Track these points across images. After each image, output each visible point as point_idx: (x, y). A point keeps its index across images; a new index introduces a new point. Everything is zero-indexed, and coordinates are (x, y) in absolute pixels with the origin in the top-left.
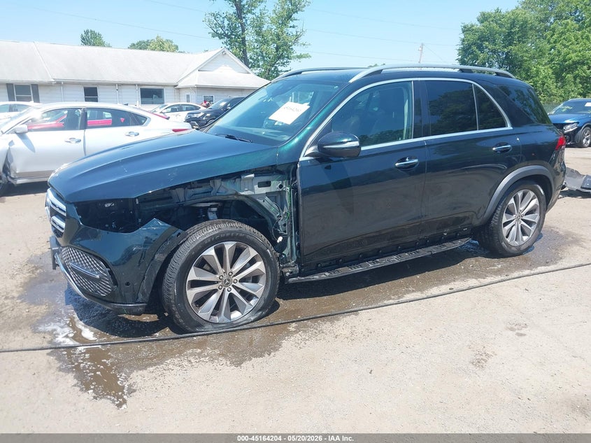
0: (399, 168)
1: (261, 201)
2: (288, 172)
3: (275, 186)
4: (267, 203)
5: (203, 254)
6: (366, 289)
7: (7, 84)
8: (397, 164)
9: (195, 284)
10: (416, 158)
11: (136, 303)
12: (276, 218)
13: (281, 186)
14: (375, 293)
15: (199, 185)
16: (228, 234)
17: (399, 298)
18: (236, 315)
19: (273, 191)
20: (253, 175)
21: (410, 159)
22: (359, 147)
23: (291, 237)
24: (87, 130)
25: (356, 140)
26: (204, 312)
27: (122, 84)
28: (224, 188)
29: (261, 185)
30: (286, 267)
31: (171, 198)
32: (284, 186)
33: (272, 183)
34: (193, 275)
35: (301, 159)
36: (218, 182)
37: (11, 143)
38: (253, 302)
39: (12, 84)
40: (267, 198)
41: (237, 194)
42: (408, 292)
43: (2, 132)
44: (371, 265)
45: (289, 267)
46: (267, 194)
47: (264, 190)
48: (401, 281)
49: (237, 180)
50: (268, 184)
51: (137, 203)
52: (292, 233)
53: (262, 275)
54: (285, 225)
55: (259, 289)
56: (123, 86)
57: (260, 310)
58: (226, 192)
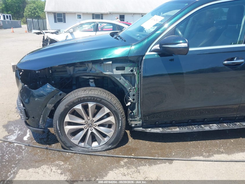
0: (226, 65)
1: (118, 79)
2: (138, 62)
3: (127, 70)
4: (122, 80)
5: (74, 107)
6: (189, 143)
7: (92, 14)
8: (226, 62)
9: (70, 124)
10: (243, 59)
11: (38, 128)
12: (128, 90)
13: (132, 71)
14: (194, 148)
15: (81, 65)
16: (89, 98)
17: (208, 157)
18: (95, 144)
19: (125, 73)
20: (111, 62)
21: (238, 59)
22: (187, 48)
23: (138, 103)
24: (97, 32)
25: (186, 42)
26: (75, 140)
27: (135, 14)
28: (94, 68)
29: (118, 69)
30: (134, 121)
31: (66, 71)
32: (134, 71)
33: (126, 68)
34: (67, 119)
35: (148, 53)
36: (90, 65)
37: (67, 37)
38: (106, 139)
39: (94, 14)
40: (122, 77)
41: (102, 73)
42: (219, 152)
43: (65, 32)
44: (195, 129)
45: (136, 121)
46: (122, 75)
47: (120, 72)
48: (218, 141)
49: (102, 64)
50: (123, 69)
51: (51, 72)
52: (138, 101)
53: (113, 124)
54: (134, 95)
55: (111, 133)
56: (135, 15)
57: (110, 145)
58: (95, 71)
